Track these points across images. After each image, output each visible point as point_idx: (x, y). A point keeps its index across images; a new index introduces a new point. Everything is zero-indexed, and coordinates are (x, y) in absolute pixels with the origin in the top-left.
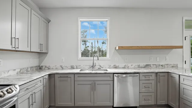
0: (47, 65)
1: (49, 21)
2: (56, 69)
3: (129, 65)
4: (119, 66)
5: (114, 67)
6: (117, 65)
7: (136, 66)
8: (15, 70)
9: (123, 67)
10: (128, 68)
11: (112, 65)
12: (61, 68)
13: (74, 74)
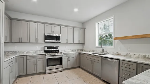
0: (85, 49)
1: (85, 29)
2: (87, 51)
3: (132, 54)
4: (121, 54)
5: (117, 54)
6: (119, 53)
7: (141, 56)
8: (70, 50)
9: (125, 54)
10: (130, 56)
11: (115, 53)
12: (89, 51)
13: (86, 54)
